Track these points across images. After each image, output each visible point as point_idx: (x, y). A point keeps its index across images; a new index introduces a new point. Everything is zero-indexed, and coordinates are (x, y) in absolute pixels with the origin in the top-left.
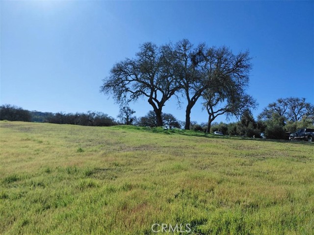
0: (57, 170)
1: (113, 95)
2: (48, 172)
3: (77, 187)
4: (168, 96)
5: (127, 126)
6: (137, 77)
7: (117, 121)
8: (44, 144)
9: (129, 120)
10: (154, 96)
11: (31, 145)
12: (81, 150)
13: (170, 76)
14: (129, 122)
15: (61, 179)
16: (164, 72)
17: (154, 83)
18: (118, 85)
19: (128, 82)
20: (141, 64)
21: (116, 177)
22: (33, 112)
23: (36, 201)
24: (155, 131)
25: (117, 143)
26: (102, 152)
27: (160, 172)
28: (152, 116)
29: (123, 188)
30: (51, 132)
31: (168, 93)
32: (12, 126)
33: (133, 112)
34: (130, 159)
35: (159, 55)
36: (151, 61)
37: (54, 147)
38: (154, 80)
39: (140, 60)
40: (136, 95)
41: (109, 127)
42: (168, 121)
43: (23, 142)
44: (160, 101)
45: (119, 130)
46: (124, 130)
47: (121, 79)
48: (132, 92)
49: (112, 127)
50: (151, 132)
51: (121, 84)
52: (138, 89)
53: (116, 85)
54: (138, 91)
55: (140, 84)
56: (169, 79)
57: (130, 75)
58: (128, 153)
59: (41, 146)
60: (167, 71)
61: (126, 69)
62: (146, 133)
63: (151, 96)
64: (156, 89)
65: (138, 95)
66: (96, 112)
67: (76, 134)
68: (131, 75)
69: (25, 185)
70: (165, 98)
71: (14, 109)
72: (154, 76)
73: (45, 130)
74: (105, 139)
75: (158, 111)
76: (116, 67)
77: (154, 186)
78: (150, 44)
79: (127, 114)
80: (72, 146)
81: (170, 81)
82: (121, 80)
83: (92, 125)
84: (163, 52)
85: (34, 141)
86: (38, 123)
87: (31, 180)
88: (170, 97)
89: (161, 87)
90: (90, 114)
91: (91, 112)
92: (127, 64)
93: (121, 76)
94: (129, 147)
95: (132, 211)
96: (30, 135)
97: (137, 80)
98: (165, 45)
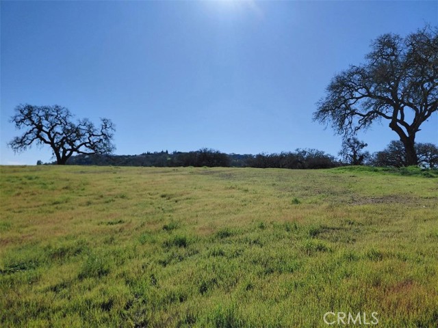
0: (272, 226)
1: (331, 123)
2: (262, 227)
3: (302, 249)
4: (426, 114)
5: (356, 166)
6: (368, 91)
7: (338, 161)
8: (251, 193)
9: (358, 158)
10: (399, 117)
11: (236, 195)
12: (296, 202)
13: (427, 81)
14: (357, 161)
15: (279, 238)
16: (416, 75)
17: (399, 97)
18: (339, 108)
19: (354, 100)
20: (375, 70)
21: (354, 240)
22: (230, 156)
23: (255, 262)
24: (405, 173)
25: (345, 193)
26: (326, 205)
27: (427, 237)
28: (397, 149)
29: (369, 256)
30: (255, 179)
31: (426, 110)
32: (212, 173)
33: (363, 146)
34: (370, 215)
35: (406, 51)
36: (392, 61)
37: (262, 197)
38: (399, 92)
39: (373, 64)
40: (367, 119)
41: (329, 170)
42: (427, 155)
43: (228, 191)
44: (410, 125)
45: (346, 174)
46: (352, 174)
47: (343, 97)
48: (361, 115)
49: (333, 170)
50: (398, 175)
51: (344, 106)
52: (371, 109)
53: (336, 107)
54: (372, 112)
55: (374, 101)
56: (426, 85)
57: (357, 90)
58: (366, 206)
59: (248, 196)
60: (423, 73)
61: (350, 81)
62: (390, 176)
63: (394, 118)
64: (402, 105)
65: (371, 119)
66: (307, 150)
67: (285, 180)
68: (360, 90)
69: (240, 241)
70: (420, 118)
71: (211, 153)
72: (397, 85)
73: (249, 177)
74: (326, 186)
75: (408, 141)
76: (335, 81)
77: (421, 257)
78: (388, 36)
79: (353, 149)
80: (284, 195)
81: (428, 88)
82: (343, 99)
83: (303, 168)
84: (412, 44)
85: (239, 189)
86: (236, 168)
87: (244, 236)
88: (429, 115)
89: (411, 101)
90: (300, 153)
91: (301, 150)
92: (351, 74)
93: (343, 94)
94: (365, 198)
95: (389, 290)
96: (233, 183)
97: (369, 95)
98: (416, 32)
